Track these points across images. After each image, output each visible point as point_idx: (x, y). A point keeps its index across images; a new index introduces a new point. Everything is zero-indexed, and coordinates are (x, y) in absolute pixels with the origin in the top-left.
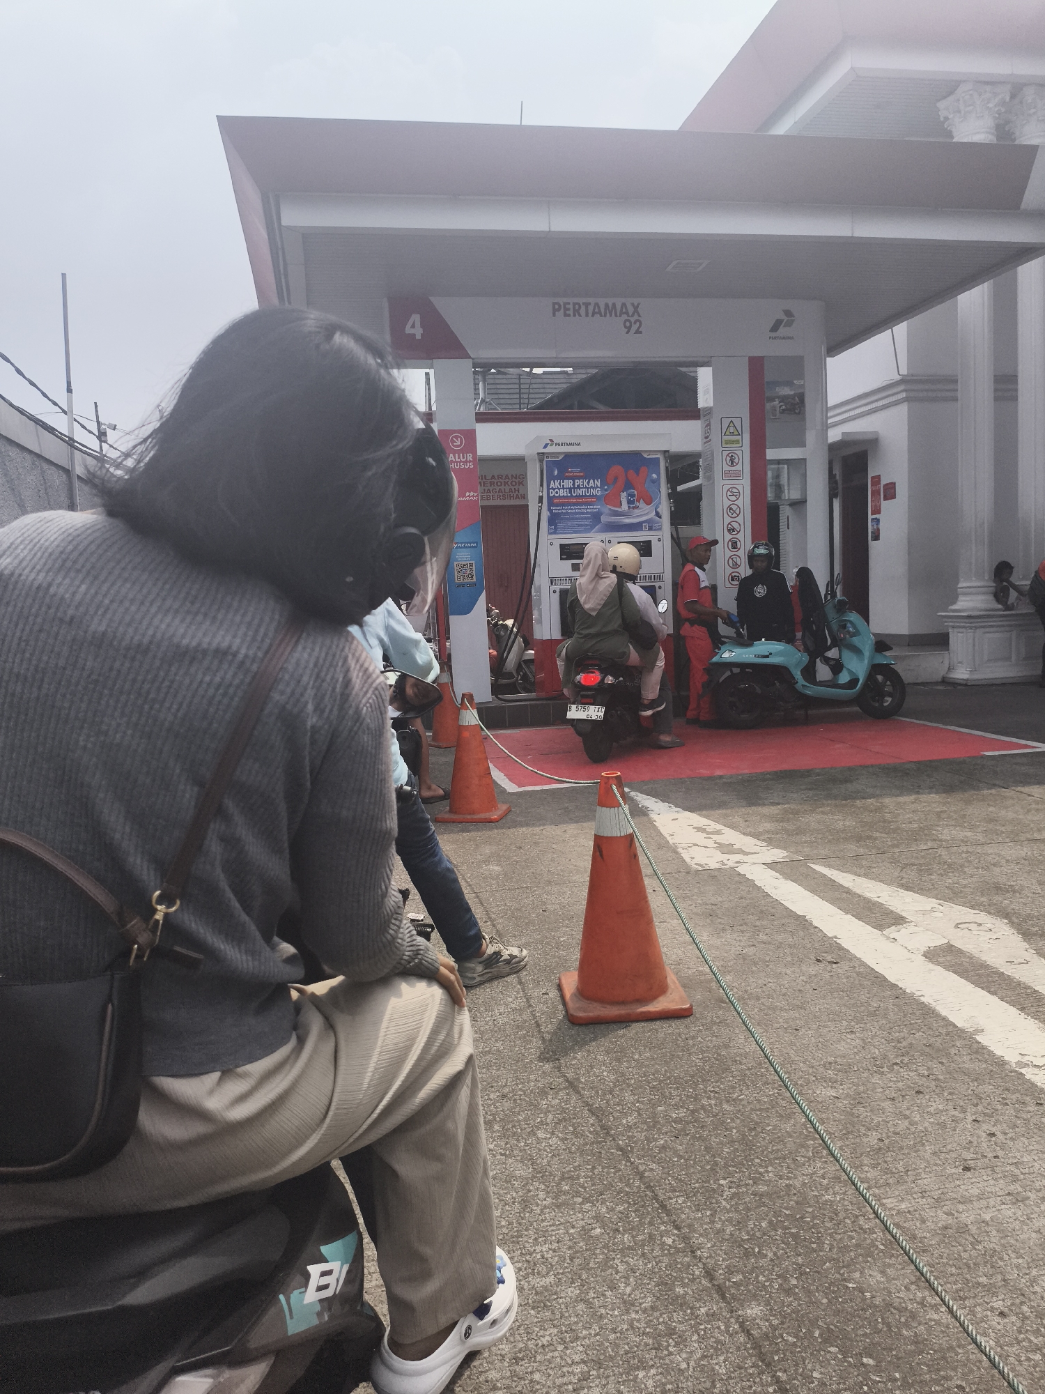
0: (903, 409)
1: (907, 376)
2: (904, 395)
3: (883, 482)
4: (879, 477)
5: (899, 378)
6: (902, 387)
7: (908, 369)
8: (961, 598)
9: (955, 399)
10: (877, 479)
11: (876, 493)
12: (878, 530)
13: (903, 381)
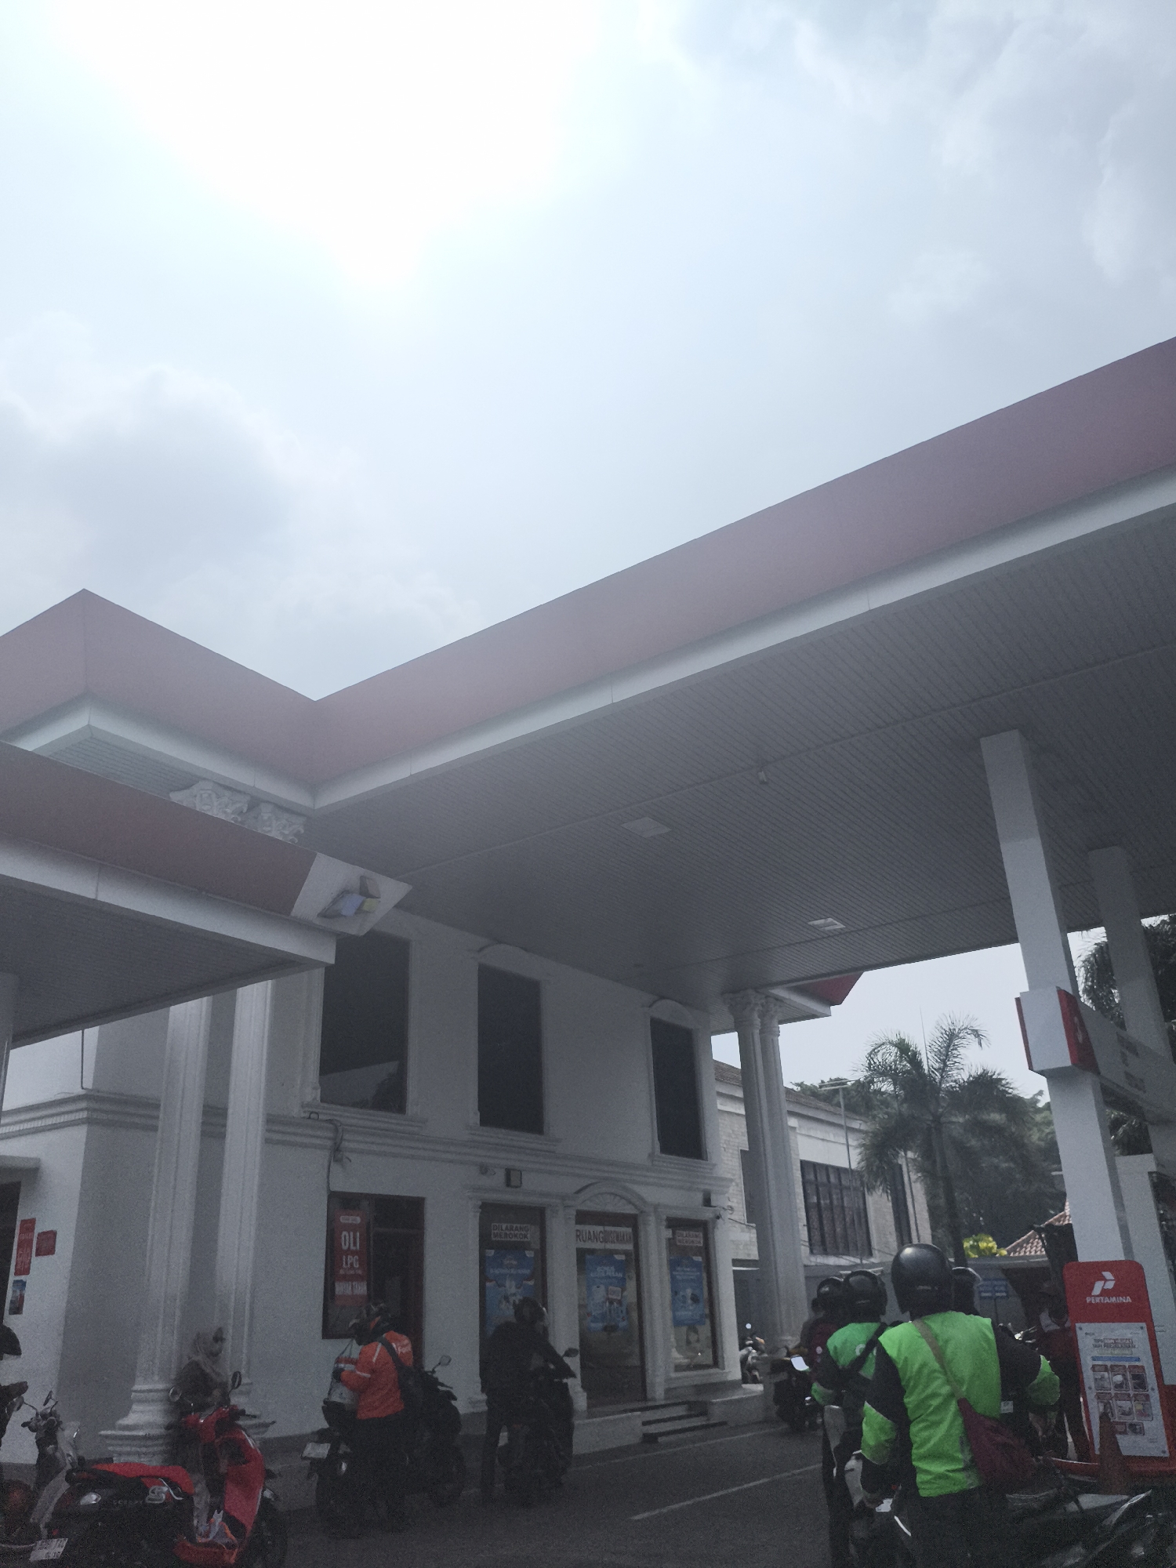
0: (80, 1134)
1: (92, 1090)
2: (84, 1115)
3: (38, 1229)
4: (32, 1222)
5: (82, 1092)
6: (83, 1105)
7: (93, 1084)
8: (134, 1407)
9: (155, 1129)
10: (29, 1225)
11: (25, 1244)
12: (22, 1297)
13: (86, 1097)
